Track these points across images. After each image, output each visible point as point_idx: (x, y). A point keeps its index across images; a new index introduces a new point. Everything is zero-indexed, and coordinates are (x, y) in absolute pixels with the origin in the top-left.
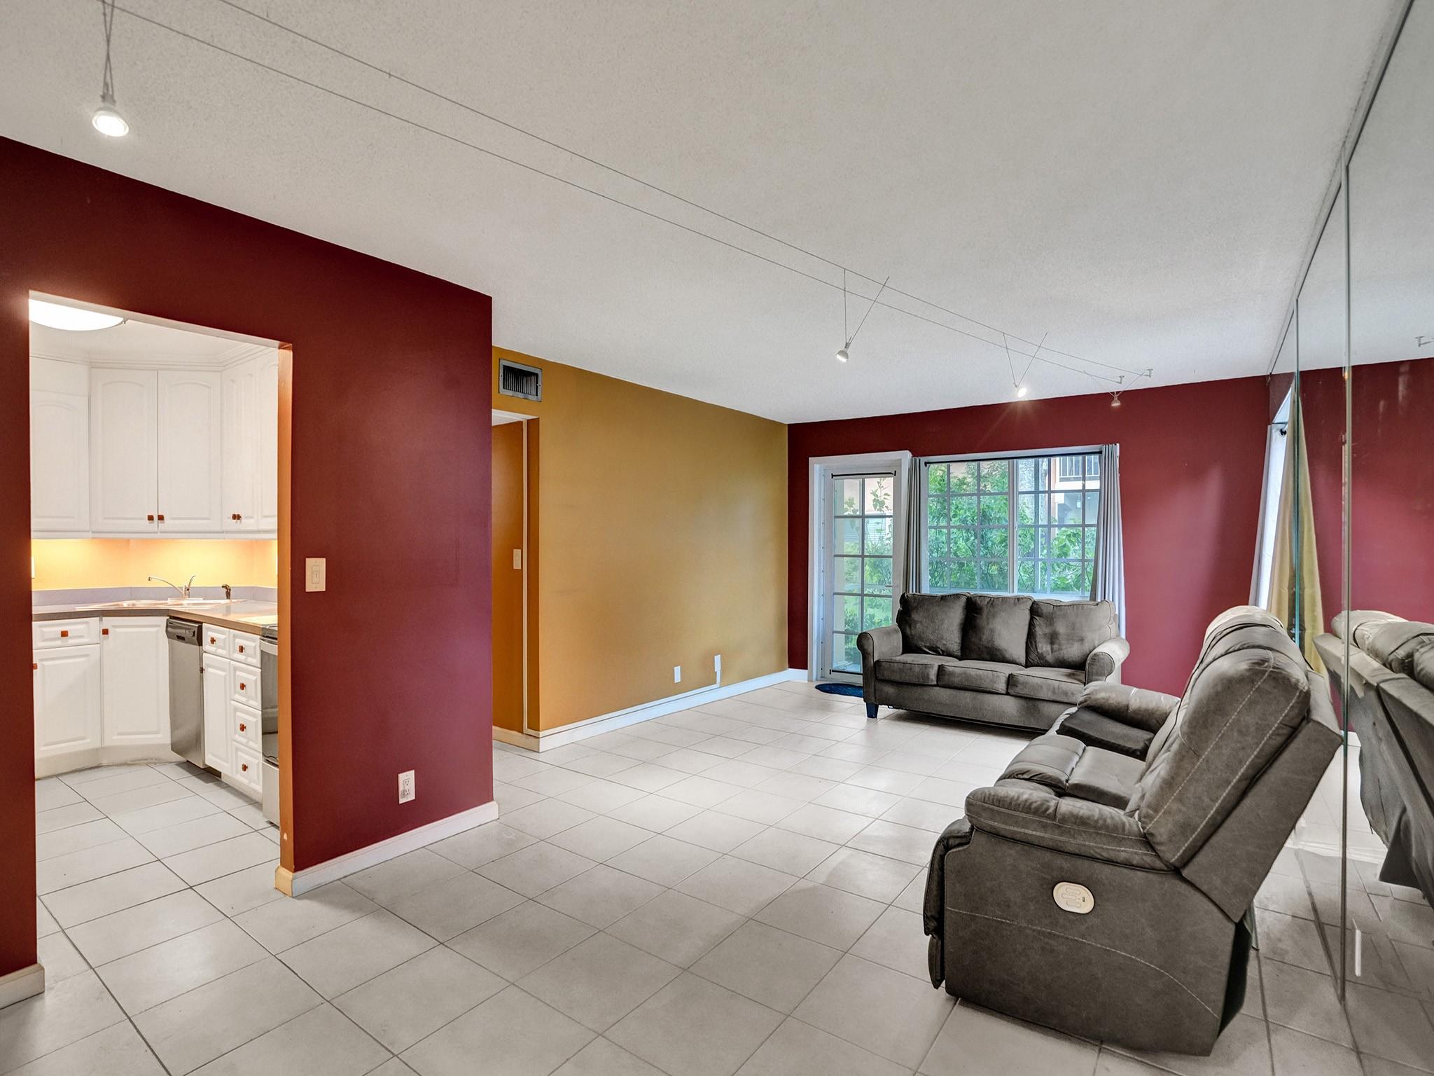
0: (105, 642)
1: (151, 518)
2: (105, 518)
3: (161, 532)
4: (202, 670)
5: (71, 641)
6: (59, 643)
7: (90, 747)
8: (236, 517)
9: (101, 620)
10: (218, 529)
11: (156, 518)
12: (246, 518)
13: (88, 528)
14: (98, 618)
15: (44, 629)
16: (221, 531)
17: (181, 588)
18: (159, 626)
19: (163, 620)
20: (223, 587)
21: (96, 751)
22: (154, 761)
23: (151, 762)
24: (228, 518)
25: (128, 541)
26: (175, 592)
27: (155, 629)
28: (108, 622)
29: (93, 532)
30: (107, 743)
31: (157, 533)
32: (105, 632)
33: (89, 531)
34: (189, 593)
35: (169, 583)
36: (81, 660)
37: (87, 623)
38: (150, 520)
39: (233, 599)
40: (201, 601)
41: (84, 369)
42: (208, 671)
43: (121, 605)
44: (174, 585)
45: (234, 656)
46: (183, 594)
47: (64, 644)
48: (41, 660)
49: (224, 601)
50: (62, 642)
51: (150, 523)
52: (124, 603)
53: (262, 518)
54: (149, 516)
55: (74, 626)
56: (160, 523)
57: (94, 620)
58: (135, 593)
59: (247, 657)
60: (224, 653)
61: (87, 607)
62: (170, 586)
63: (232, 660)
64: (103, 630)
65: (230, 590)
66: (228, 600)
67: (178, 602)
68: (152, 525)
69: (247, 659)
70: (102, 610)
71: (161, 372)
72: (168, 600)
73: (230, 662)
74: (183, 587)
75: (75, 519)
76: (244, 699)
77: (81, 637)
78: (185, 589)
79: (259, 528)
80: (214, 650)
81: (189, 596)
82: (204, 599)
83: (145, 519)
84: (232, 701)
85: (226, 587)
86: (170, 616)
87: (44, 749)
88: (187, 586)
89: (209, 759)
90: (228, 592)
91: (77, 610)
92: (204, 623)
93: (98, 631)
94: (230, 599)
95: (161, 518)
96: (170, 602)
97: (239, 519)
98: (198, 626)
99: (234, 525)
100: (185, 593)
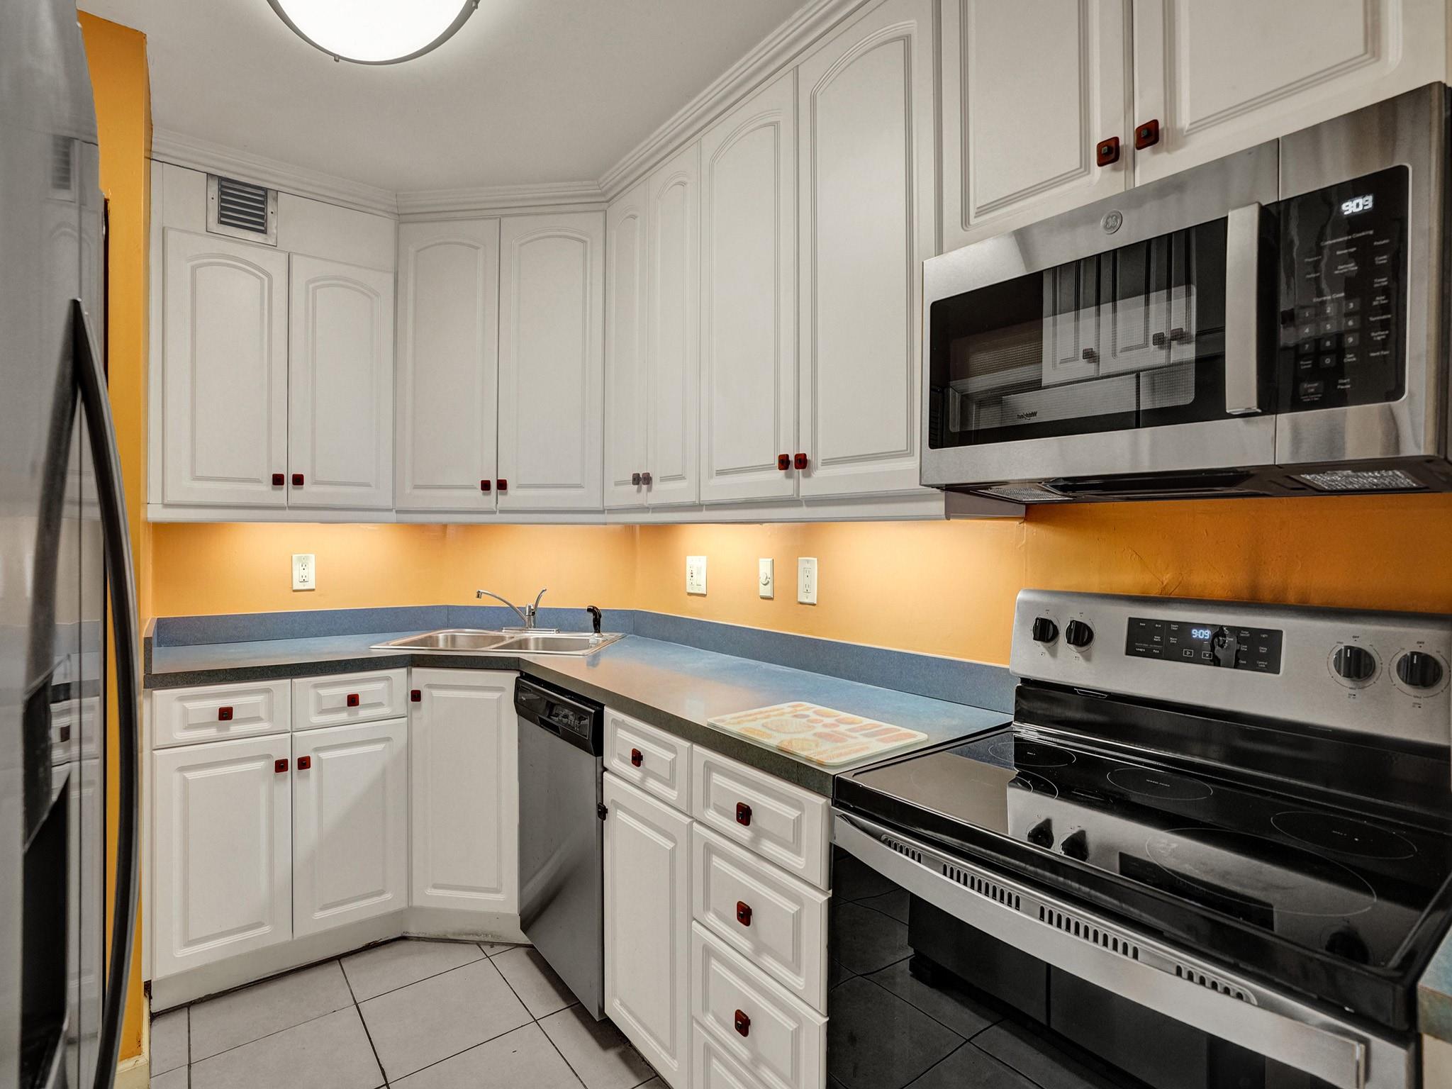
0: (415, 715)
1: (486, 486)
2: (416, 487)
3: (501, 512)
4: (602, 812)
5: (363, 714)
6: (343, 716)
7: (391, 909)
8: (642, 480)
9: (409, 673)
10: (595, 504)
11: (494, 485)
12: (663, 479)
13: (389, 504)
14: (404, 670)
15: (323, 692)
16: (601, 509)
17: (522, 609)
18: (501, 689)
19: (509, 679)
20: (589, 610)
21: (398, 915)
22: (489, 939)
23: (485, 943)
24: (622, 482)
25: (445, 526)
26: (511, 616)
27: (496, 695)
28: (422, 677)
29: (397, 512)
30: (417, 902)
31: (494, 512)
32: (416, 696)
33: (390, 510)
34: (534, 618)
35: (505, 602)
36: (379, 747)
37: (388, 679)
38: (483, 489)
39: (604, 632)
40: (553, 634)
41: (388, 225)
42: (618, 820)
43: (437, 639)
44: (513, 604)
45: (708, 817)
46: (527, 620)
47: (353, 719)
48: (317, 750)
49: (592, 637)
50: (349, 715)
51: (484, 494)
52: (441, 635)
53: (711, 477)
54: (482, 481)
55: (368, 685)
56: (501, 494)
57: (399, 674)
58: (452, 616)
59: (766, 841)
60: (672, 795)
61: (388, 644)
62: (508, 606)
63: (701, 823)
64: (413, 692)
65: (600, 616)
66: (596, 635)
67: (519, 635)
68: (487, 498)
69: (768, 847)
70: (413, 655)
71: (504, 220)
72: (504, 631)
73: (691, 824)
74: (525, 608)
75: (369, 486)
76: (746, 944)
77: (379, 705)
78: (529, 612)
79: (701, 499)
80: (643, 780)
81: (535, 624)
82: (558, 631)
83: (475, 488)
84: (694, 923)
85: (593, 609)
86: (521, 673)
87: (319, 915)
88: (532, 608)
89: (616, 1010)
90: (597, 619)
91: (371, 653)
92: (602, 706)
93: (403, 694)
94: (599, 632)
95: (502, 485)
96: (508, 634)
97: (648, 483)
98: (593, 711)
99: (631, 495)
100: (529, 619)
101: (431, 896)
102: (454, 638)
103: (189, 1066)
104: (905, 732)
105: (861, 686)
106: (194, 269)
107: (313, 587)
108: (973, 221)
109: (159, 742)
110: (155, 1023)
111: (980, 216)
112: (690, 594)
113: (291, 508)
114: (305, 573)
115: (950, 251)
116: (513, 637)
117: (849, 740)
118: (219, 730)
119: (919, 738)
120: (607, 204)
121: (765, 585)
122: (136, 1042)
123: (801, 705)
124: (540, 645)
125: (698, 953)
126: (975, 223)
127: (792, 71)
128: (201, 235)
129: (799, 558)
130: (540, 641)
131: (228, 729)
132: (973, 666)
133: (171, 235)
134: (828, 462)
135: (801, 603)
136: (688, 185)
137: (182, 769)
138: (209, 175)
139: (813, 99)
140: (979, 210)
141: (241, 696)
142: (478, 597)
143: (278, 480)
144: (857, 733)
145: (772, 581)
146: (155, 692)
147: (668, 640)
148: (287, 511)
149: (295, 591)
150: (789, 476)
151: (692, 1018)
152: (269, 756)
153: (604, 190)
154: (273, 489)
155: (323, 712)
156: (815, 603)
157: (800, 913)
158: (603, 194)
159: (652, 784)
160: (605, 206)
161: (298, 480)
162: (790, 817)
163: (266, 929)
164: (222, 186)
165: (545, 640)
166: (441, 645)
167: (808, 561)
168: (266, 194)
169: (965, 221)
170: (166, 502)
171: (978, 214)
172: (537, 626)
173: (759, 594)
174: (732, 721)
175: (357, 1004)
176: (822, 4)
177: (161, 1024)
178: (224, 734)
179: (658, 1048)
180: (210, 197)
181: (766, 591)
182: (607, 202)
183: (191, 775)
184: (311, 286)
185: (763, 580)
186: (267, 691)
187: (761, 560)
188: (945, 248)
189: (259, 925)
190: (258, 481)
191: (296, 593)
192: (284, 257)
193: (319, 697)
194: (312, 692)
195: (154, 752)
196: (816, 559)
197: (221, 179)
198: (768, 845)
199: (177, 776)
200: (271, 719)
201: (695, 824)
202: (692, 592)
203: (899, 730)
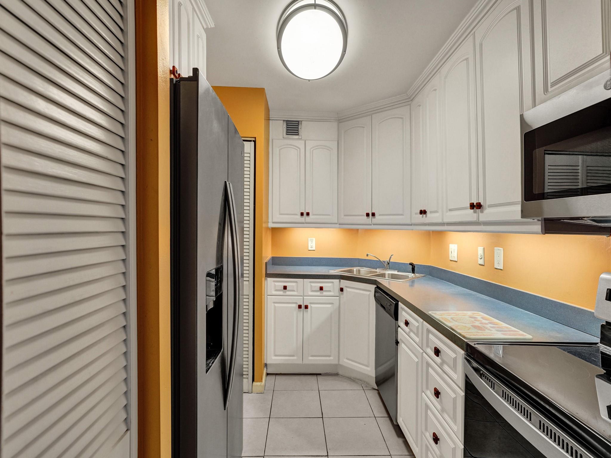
0: (342, 296)
1: (368, 215)
2: (345, 216)
3: (374, 224)
4: (397, 343)
5: (325, 293)
6: (318, 293)
7: (333, 362)
8: (423, 212)
9: (340, 281)
10: (408, 222)
11: (370, 215)
12: (431, 212)
13: (337, 222)
14: (338, 280)
16: (411, 224)
17: (384, 262)
18: (370, 291)
19: (373, 287)
20: (410, 264)
21: (335, 366)
22: (364, 384)
24: (416, 214)
25: (358, 230)
26: (380, 264)
27: (368, 293)
28: (344, 283)
29: (339, 224)
30: (341, 363)
31: (371, 225)
32: (342, 290)
33: (337, 224)
34: (389, 265)
35: (378, 259)
36: (329, 306)
37: (333, 282)
38: (367, 216)
39: (416, 273)
40: (396, 272)
41: (335, 124)
42: (402, 347)
43: (353, 270)
44: (380, 260)
45: (427, 351)
46: (386, 266)
47: (321, 295)
48: (311, 303)
49: (411, 275)
50: (321, 293)
51: (367, 218)
52: (355, 269)
53: (447, 212)
54: (366, 213)
55: (327, 284)
56: (373, 218)
57: (336, 281)
58: (360, 263)
59: (445, 365)
60: (417, 340)
61: (335, 271)
62: (378, 260)
63: (426, 353)
64: (341, 288)
65: (415, 267)
66: (413, 274)
67: (383, 272)
68: (368, 219)
69: (446, 368)
70: (341, 275)
71: (373, 116)
72: (377, 269)
73: (423, 352)
74: (385, 261)
75: (330, 215)
76: (439, 406)
77: (330, 291)
78: (387, 263)
79: (444, 221)
80: (409, 332)
81: (389, 268)
82: (398, 271)
83: (364, 216)
84: (423, 393)
85: (412, 264)
86: (377, 286)
87: (311, 358)
88: (388, 261)
89: (401, 422)
90: (413, 268)
91: (329, 273)
92: (398, 301)
93: (337, 289)
94: (414, 273)
95: (373, 214)
96: (379, 271)
97: (425, 214)
98: (395, 303)
99: (421, 218)
100: (387, 266)
101: (345, 362)
102: (359, 270)
103: (274, 391)
104: (522, 333)
105: (521, 311)
106: (280, 150)
107: (314, 249)
108: (550, 89)
109: (269, 294)
110: (267, 376)
111: (553, 87)
112: (451, 261)
113: (306, 223)
114: (312, 245)
115: (539, 105)
116: (380, 272)
117: (487, 330)
118: (284, 292)
119: (527, 336)
120: (411, 101)
121: (481, 259)
122: (261, 378)
123: (478, 313)
124: (390, 276)
125: (424, 406)
126: (551, 90)
127: (472, 35)
128: (281, 139)
129: (495, 248)
130: (390, 275)
131: (286, 293)
132: (580, 310)
133: (274, 141)
134: (491, 206)
135: (496, 269)
136: (437, 90)
137: (274, 303)
138: (284, 121)
139: (481, 45)
140: (552, 84)
141: (290, 283)
142: (367, 256)
143: (302, 214)
144: (493, 329)
145: (484, 257)
146: (268, 279)
147: (442, 279)
148: (305, 224)
149: (309, 250)
150: (475, 212)
151: (422, 432)
152: (296, 303)
153: (409, 96)
154: (301, 217)
155: (313, 291)
156: (502, 269)
157: (456, 398)
158: (409, 98)
159: (412, 334)
160: (410, 102)
161: (308, 214)
162: (452, 356)
163: (295, 358)
164: (287, 123)
165: (392, 274)
166: (355, 273)
167: (499, 249)
168: (299, 122)
169: (546, 90)
170: (273, 222)
171: (552, 86)
172: (390, 268)
173: (478, 262)
174: (439, 314)
175: (319, 390)
176: (482, 2)
177: (269, 377)
178: (284, 294)
179: (412, 442)
180: (284, 127)
181: (481, 262)
182: (412, 100)
183: (276, 305)
184: (312, 150)
185: (479, 257)
186: (296, 282)
187: (479, 248)
188: (537, 105)
189: (293, 356)
190: (296, 215)
191: (309, 251)
192: (303, 142)
193: (311, 286)
194: (309, 284)
195: (268, 296)
196: (502, 249)
197: (287, 121)
198: (446, 367)
199: (273, 304)
200: (297, 291)
201: (424, 353)
202: (452, 259)
203: (519, 332)
